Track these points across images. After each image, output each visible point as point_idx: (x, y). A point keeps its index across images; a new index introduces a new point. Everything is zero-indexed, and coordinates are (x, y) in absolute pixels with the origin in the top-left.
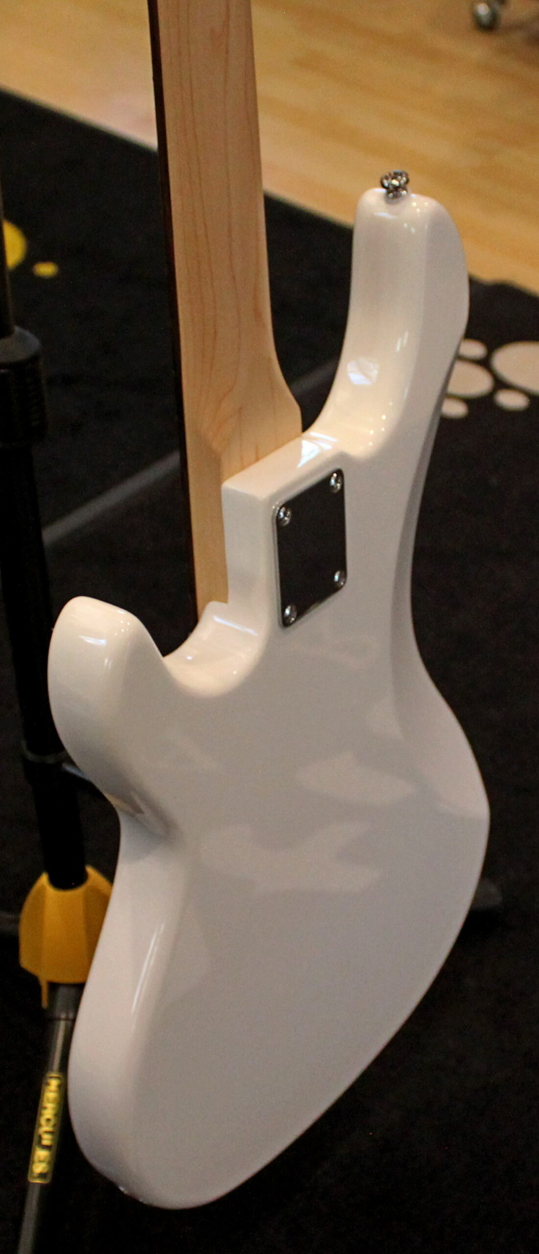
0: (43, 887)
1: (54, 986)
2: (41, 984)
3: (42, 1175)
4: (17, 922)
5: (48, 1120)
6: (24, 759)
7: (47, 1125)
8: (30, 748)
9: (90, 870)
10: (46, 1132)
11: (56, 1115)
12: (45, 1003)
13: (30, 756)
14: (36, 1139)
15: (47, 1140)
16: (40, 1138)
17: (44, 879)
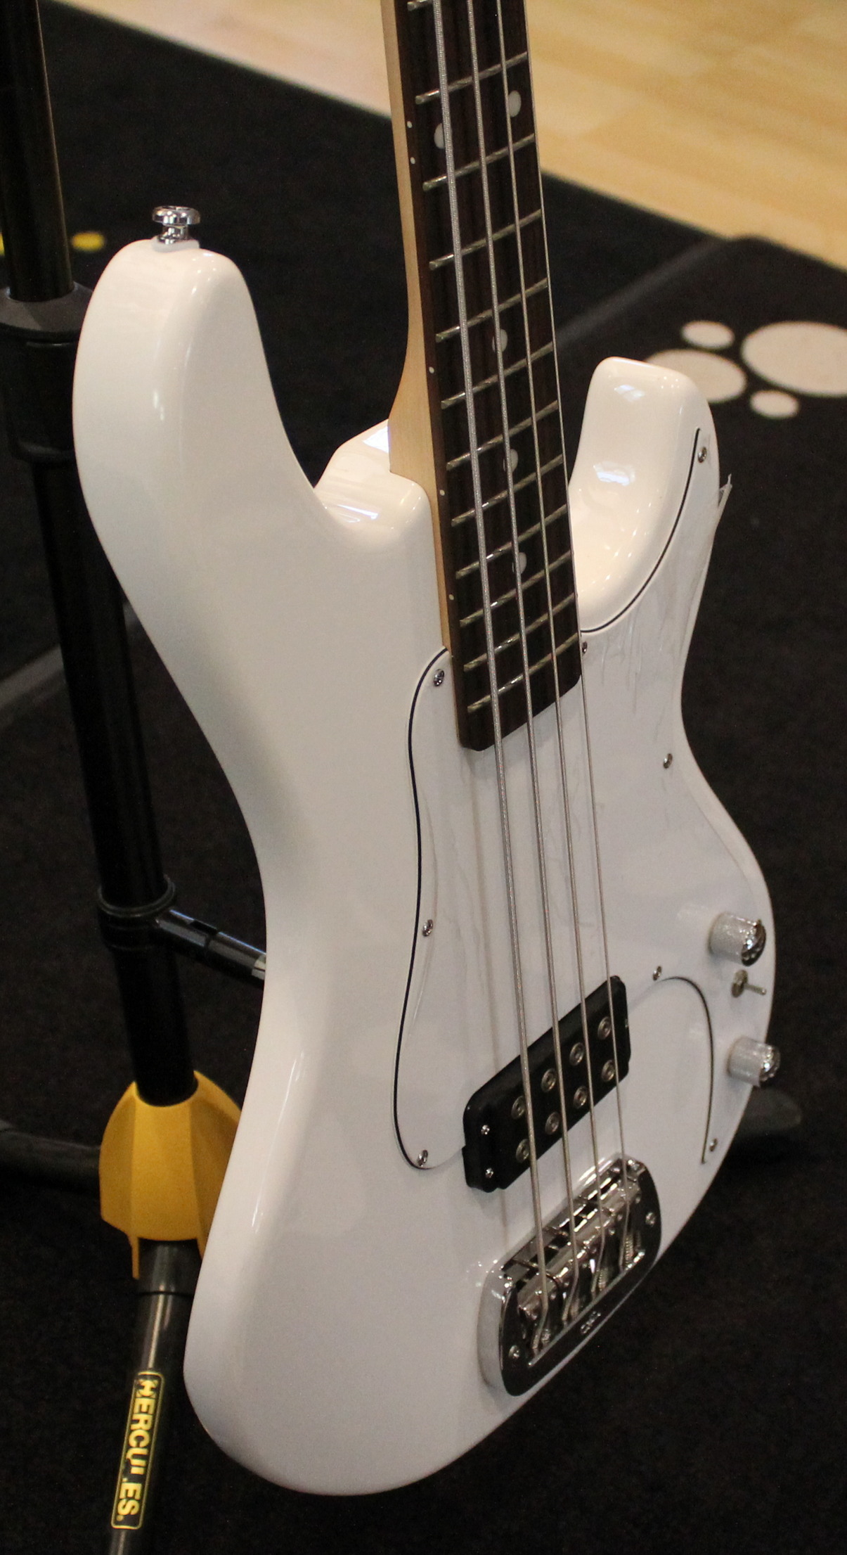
0: (132, 1099)
1: (148, 1245)
2: (131, 1244)
3: (130, 1519)
4: (96, 1156)
5: (139, 1439)
6: (102, 916)
7: (138, 1446)
8: (109, 896)
9: (197, 1074)
10: (136, 1456)
11: (150, 1431)
12: (136, 1273)
13: (110, 909)
14: (122, 1467)
15: (137, 1468)
16: (128, 1465)
17: (133, 1090)
